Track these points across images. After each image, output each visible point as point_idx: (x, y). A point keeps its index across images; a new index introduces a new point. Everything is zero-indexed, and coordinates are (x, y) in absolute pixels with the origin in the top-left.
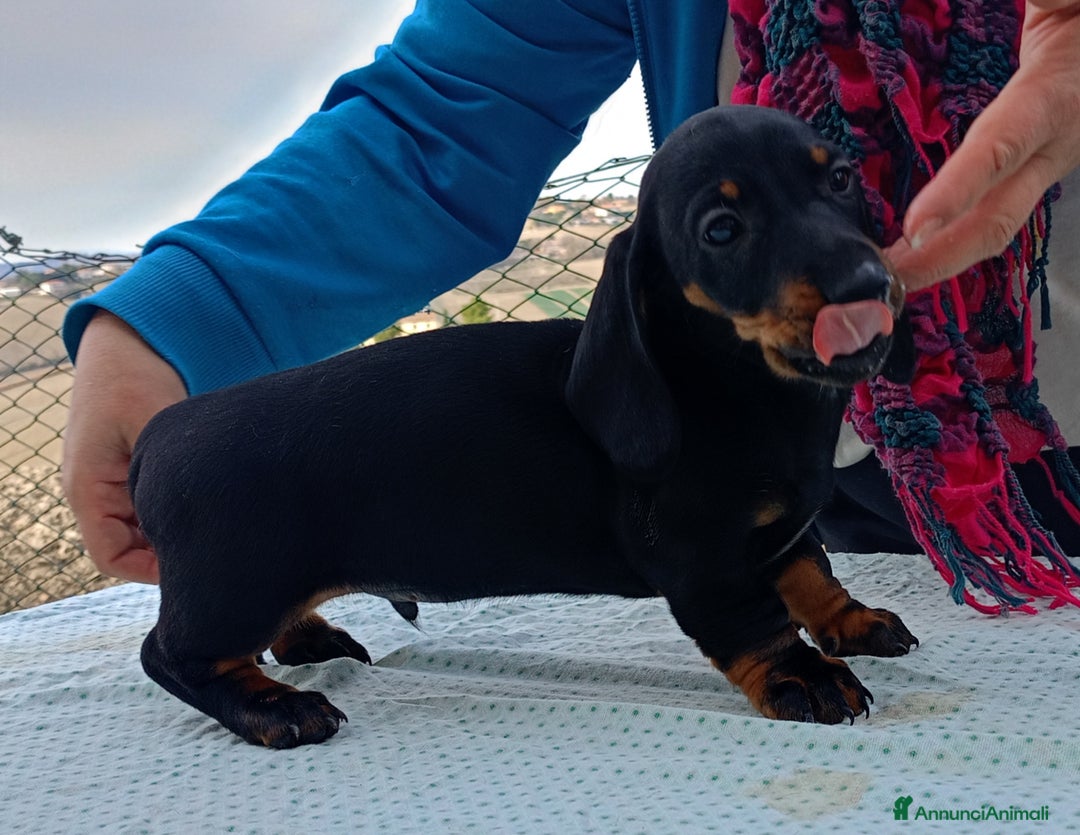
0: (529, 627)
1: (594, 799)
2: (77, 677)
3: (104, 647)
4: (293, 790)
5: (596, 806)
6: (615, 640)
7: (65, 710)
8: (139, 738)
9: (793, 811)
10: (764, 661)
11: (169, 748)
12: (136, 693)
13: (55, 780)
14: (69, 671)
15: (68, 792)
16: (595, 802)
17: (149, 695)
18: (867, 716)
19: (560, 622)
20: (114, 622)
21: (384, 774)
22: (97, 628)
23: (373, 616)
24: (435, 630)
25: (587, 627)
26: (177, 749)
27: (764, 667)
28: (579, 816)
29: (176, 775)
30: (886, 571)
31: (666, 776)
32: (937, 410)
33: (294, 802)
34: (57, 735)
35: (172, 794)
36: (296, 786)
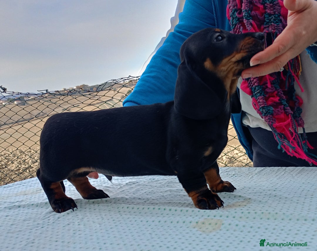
0: (138, 187)
1: (153, 230)
2: (18, 202)
3: (26, 195)
4: (74, 230)
5: (154, 232)
6: (161, 190)
7: (14, 211)
8: (33, 218)
9: (204, 231)
10: (197, 193)
11: (41, 220)
12: (33, 206)
13: (9, 230)
14: (16, 201)
15: (13, 233)
16: (154, 231)
17: (37, 206)
18: (223, 207)
19: (147, 186)
20: (29, 188)
21: (98, 226)
22: (24, 190)
23: (98, 185)
24: (114, 188)
25: (154, 187)
26: (43, 221)
27: (197, 195)
28: (149, 234)
29: (42, 227)
30: (229, 171)
31: (172, 222)
32: (273, 106)
33: (74, 233)
34: (11, 218)
35: (41, 232)
36: (75, 229)
